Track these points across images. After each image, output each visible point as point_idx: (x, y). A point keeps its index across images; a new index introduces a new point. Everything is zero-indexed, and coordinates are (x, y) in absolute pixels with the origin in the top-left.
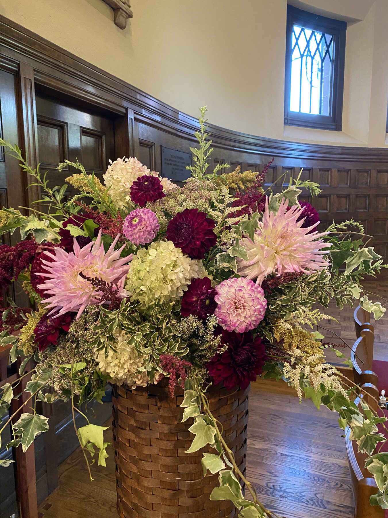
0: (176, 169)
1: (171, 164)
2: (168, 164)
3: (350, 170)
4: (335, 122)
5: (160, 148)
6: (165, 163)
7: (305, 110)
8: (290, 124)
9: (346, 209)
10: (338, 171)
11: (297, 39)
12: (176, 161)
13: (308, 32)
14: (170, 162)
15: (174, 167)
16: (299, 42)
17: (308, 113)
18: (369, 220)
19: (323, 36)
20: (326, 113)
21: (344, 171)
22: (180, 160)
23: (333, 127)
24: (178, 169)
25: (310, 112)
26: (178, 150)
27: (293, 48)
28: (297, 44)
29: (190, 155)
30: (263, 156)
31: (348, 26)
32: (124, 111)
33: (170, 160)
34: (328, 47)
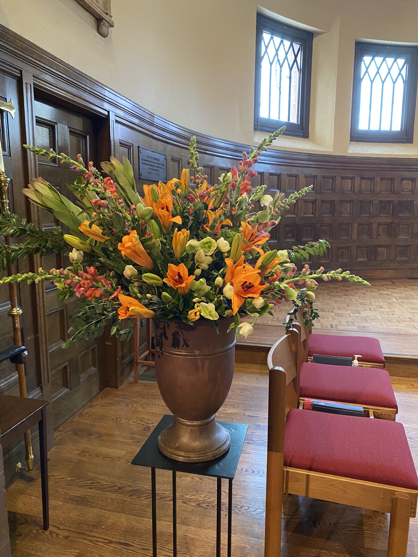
0: (152, 169)
1: (148, 165)
2: (145, 164)
3: (316, 176)
4: (302, 130)
5: (137, 148)
6: (142, 163)
7: (274, 117)
8: (260, 130)
9: (313, 214)
10: (306, 177)
11: (267, 47)
12: (152, 162)
13: (277, 40)
14: (147, 163)
15: (151, 167)
16: (268, 50)
17: (277, 119)
18: (334, 224)
19: (291, 45)
20: (294, 120)
21: (311, 177)
22: (156, 161)
23: (302, 134)
24: (154, 170)
25: (279, 119)
26: (153, 152)
27: (262, 55)
28: (266, 52)
29: (165, 157)
30: (234, 161)
31: (315, 37)
32: (106, 113)
33: (147, 161)
34: (296, 56)
